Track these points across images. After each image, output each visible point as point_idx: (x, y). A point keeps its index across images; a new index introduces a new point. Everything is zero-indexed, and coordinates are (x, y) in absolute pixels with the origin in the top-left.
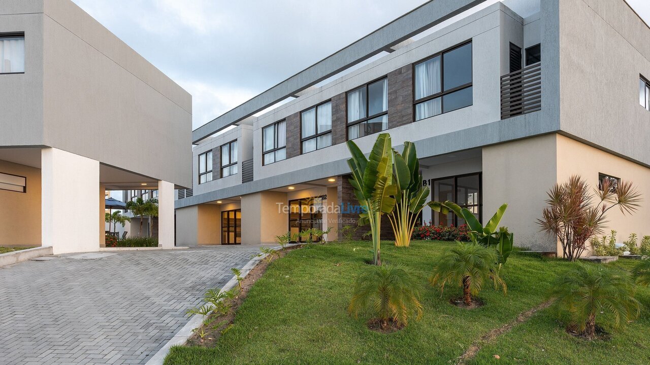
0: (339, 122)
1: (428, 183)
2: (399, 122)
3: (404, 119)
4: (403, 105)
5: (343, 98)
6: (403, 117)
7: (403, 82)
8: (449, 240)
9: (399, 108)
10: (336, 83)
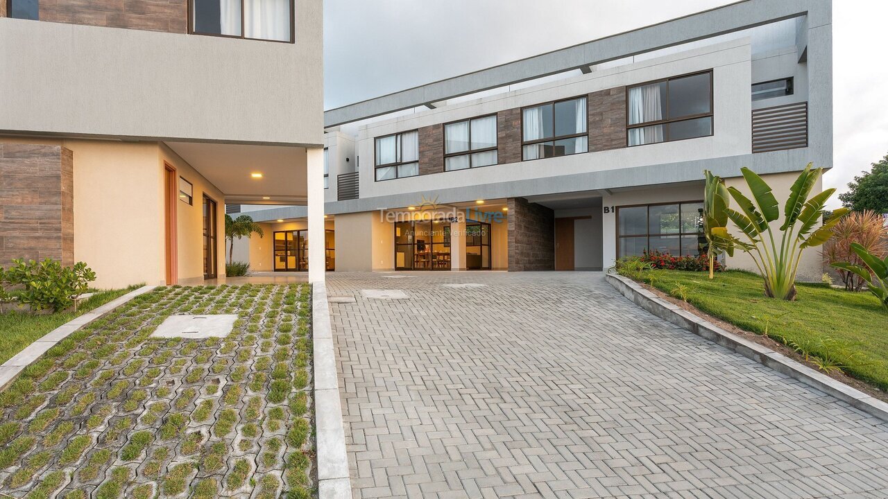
0: (511, 140)
1: (610, 210)
2: (606, 146)
3: (614, 143)
4: (612, 128)
5: (516, 114)
6: (612, 140)
7: (612, 104)
8: (687, 269)
9: (605, 130)
10: (505, 96)
